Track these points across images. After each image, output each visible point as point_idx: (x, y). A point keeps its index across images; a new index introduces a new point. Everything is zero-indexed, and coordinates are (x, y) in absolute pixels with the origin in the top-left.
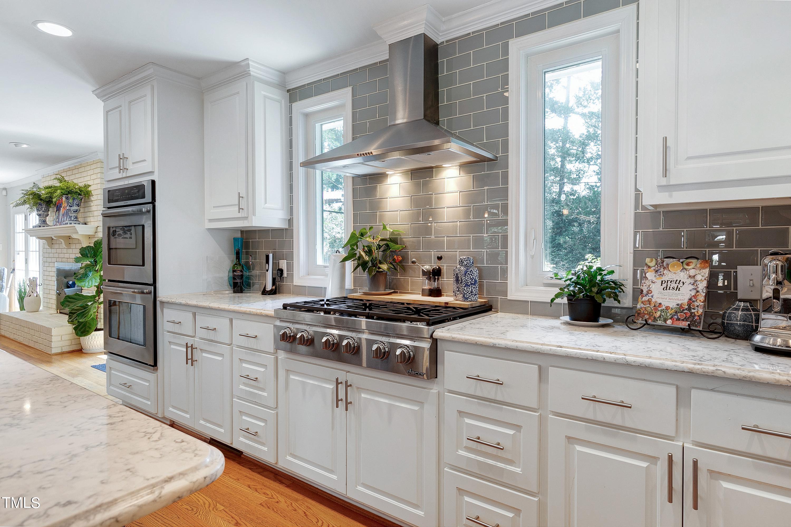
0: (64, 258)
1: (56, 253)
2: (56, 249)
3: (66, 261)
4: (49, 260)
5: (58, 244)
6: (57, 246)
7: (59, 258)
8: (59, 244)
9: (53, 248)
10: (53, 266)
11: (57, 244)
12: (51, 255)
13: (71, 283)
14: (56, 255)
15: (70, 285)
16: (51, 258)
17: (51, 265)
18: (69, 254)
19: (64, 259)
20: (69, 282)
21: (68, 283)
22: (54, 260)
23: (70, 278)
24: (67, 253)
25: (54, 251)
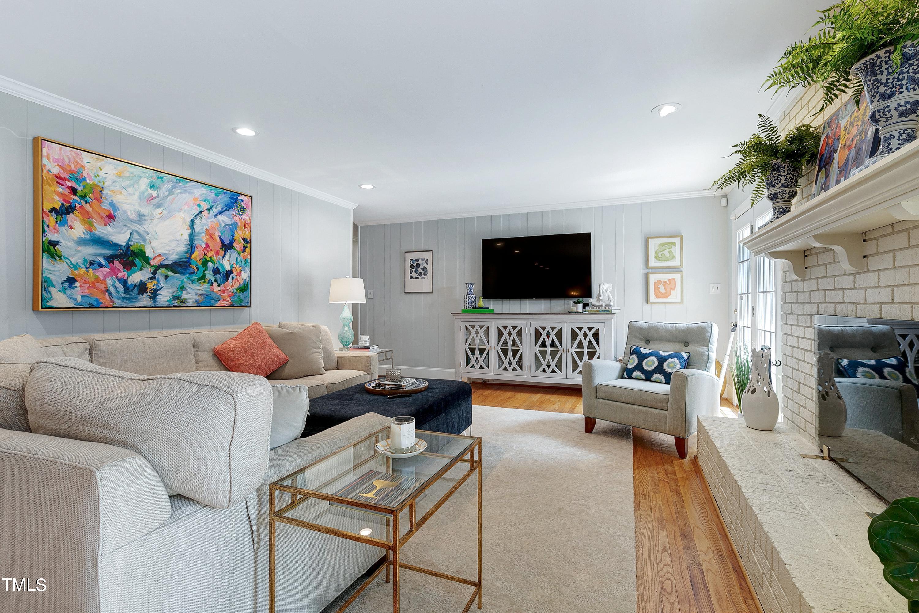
0: (844, 303)
1: (818, 290)
2: (817, 278)
3: (850, 314)
4: (798, 309)
5: (822, 265)
6: (819, 272)
7: (825, 302)
8: (826, 265)
9: (809, 279)
10: (809, 325)
11: (818, 265)
12: (803, 297)
13: (845, 362)
14: (818, 296)
15: (843, 367)
16: (801, 303)
17: (804, 321)
18: (863, 291)
19: (843, 305)
20: (840, 361)
21: (840, 364)
22: (811, 309)
23: (843, 352)
24: (855, 288)
25: (810, 285)
